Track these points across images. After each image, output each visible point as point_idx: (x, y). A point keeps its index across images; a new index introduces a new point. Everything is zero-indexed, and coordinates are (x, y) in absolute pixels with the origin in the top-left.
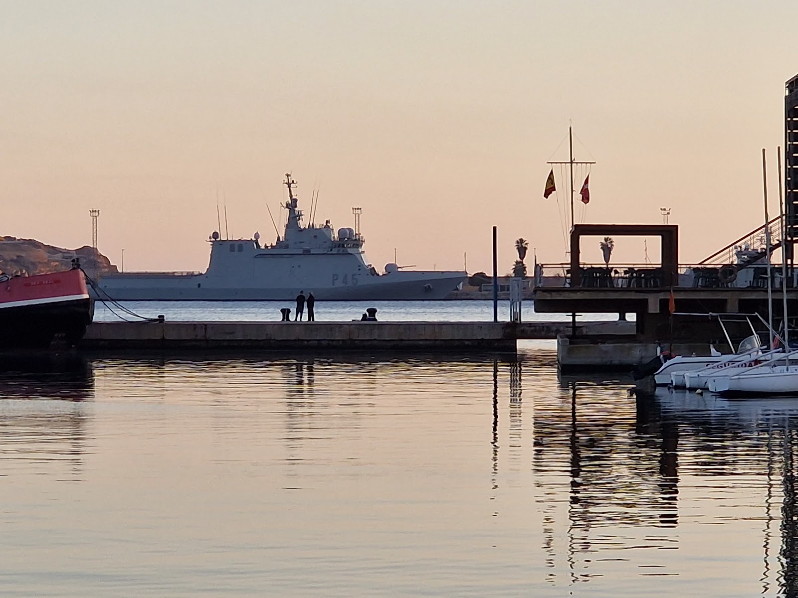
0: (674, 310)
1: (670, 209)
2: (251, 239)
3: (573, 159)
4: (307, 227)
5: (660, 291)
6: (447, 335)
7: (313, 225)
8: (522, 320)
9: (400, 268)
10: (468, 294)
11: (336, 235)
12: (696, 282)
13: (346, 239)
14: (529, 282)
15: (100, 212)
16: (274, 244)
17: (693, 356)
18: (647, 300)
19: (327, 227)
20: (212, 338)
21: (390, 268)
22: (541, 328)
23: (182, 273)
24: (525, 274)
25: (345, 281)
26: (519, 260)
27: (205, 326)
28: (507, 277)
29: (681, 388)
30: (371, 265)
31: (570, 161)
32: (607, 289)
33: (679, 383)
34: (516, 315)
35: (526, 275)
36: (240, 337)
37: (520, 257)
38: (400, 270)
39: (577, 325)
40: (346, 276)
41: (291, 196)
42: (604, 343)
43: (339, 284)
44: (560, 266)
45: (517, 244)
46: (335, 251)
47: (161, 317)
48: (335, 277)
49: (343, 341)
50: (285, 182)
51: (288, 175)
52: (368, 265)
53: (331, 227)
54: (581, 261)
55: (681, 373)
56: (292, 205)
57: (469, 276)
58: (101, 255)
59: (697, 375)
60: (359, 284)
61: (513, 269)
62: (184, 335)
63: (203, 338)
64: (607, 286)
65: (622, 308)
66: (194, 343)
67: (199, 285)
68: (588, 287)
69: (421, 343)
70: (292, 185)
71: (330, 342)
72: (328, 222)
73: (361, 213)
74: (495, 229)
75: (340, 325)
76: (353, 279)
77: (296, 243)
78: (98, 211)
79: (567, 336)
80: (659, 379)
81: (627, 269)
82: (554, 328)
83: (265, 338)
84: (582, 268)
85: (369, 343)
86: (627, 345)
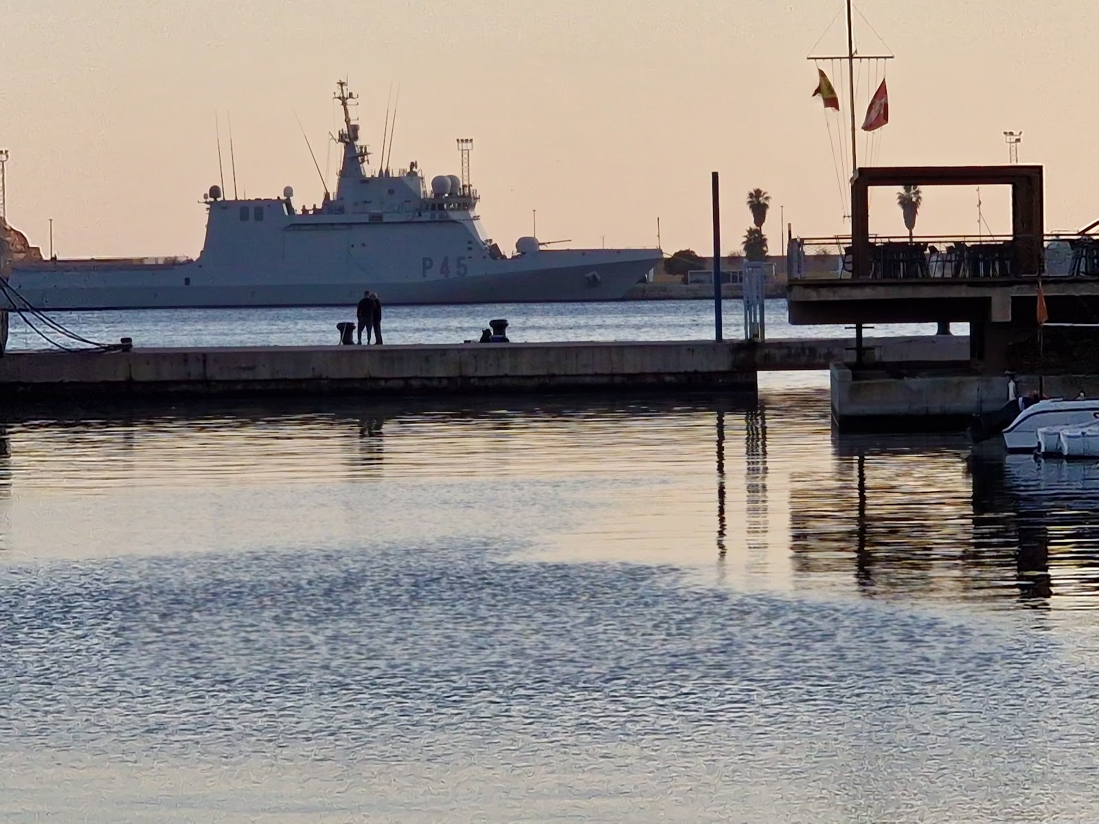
0: (1046, 318)
1: (1020, 133)
2: (279, 198)
3: (853, 51)
4: (377, 176)
5: (1010, 284)
6: (631, 366)
7: (387, 171)
8: (766, 337)
9: (543, 244)
10: (665, 290)
11: (429, 188)
12: (1075, 266)
13: (447, 195)
14: (771, 265)
15: (8, 153)
16: (319, 206)
17: (1079, 398)
18: (990, 298)
19: (412, 174)
20: (218, 378)
21: (527, 245)
22: (799, 351)
23: (156, 259)
24: (766, 252)
25: (445, 268)
26: (754, 226)
27: (203, 356)
28: (733, 259)
29: (1054, 455)
30: (491, 240)
31: (848, 55)
32: (918, 280)
33: (1052, 449)
34: (757, 328)
35: (767, 254)
36: (264, 373)
37: (755, 222)
38: (542, 248)
39: (864, 344)
40: (446, 259)
41: (347, 121)
42: (914, 376)
43: (434, 275)
44: (835, 241)
45: (750, 200)
46: (426, 216)
47: (127, 341)
48: (427, 264)
49: (449, 379)
50: (337, 95)
51: (342, 84)
52: (487, 241)
53: (419, 175)
54: (870, 232)
55: (1056, 429)
56: (349, 137)
57: (665, 256)
58: (12, 229)
59: (1079, 434)
60: (470, 274)
61: (744, 243)
62: (167, 373)
63: (200, 378)
64: (917, 276)
65: (943, 313)
66: (184, 387)
67: (187, 281)
68: (884, 277)
69: (588, 380)
70: (349, 101)
71: (427, 382)
72: (413, 165)
73: (472, 149)
74: (715, 176)
75: (442, 352)
76: (459, 265)
77: (356, 204)
78: (6, 152)
79: (848, 365)
80: (1012, 439)
81: (953, 244)
82: (823, 351)
83: (309, 375)
84: (873, 244)
85: (496, 382)
86: (955, 379)
